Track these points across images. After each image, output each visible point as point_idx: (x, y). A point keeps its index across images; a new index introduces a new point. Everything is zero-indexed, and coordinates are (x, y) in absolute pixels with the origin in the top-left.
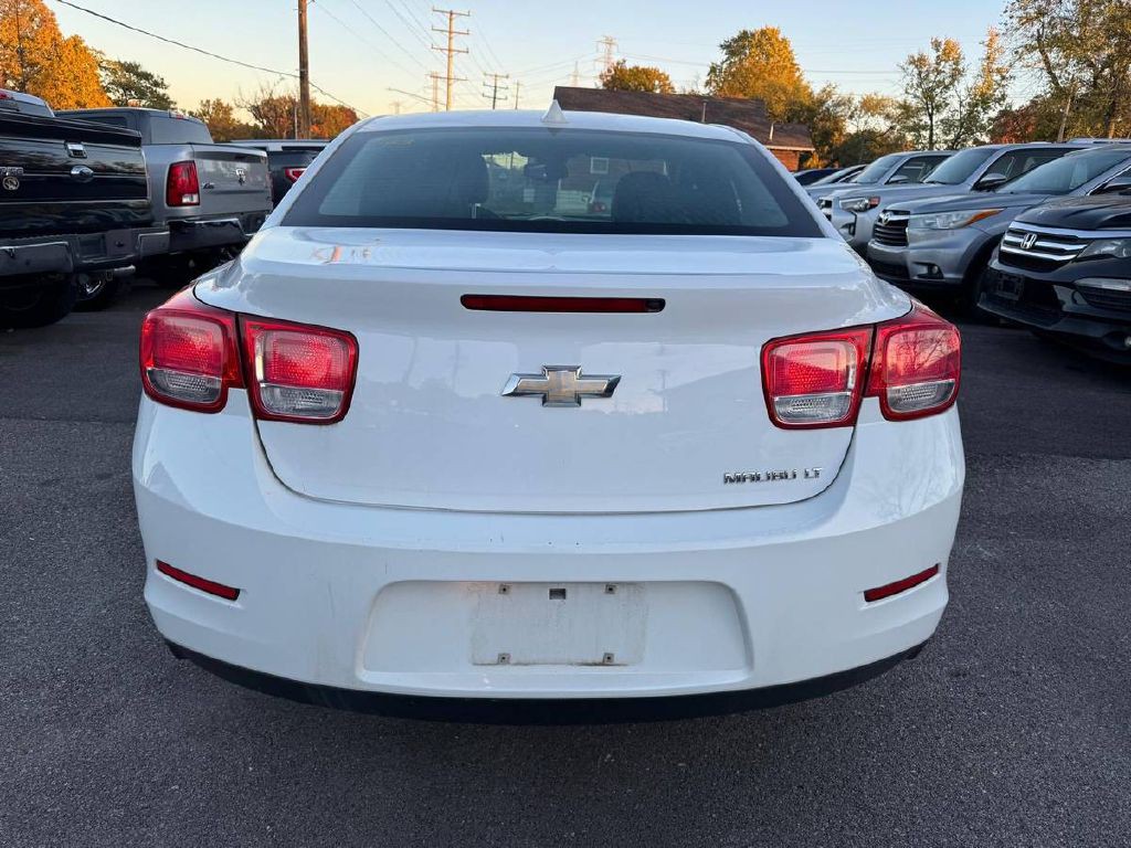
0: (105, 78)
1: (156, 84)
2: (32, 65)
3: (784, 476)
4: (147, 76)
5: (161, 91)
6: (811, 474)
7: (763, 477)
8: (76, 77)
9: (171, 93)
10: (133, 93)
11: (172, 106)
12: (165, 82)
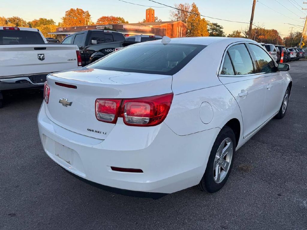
0: (209, 27)
1: (220, 28)
2: (193, 26)
3: (98, 132)
4: (219, 26)
5: (221, 30)
6: (105, 133)
7: (94, 131)
8: (202, 28)
9: (223, 30)
10: (215, 30)
11: (223, 33)
12: (223, 27)
